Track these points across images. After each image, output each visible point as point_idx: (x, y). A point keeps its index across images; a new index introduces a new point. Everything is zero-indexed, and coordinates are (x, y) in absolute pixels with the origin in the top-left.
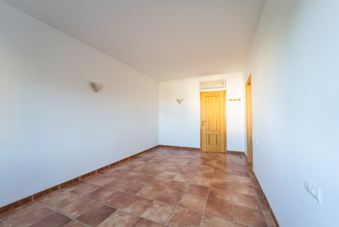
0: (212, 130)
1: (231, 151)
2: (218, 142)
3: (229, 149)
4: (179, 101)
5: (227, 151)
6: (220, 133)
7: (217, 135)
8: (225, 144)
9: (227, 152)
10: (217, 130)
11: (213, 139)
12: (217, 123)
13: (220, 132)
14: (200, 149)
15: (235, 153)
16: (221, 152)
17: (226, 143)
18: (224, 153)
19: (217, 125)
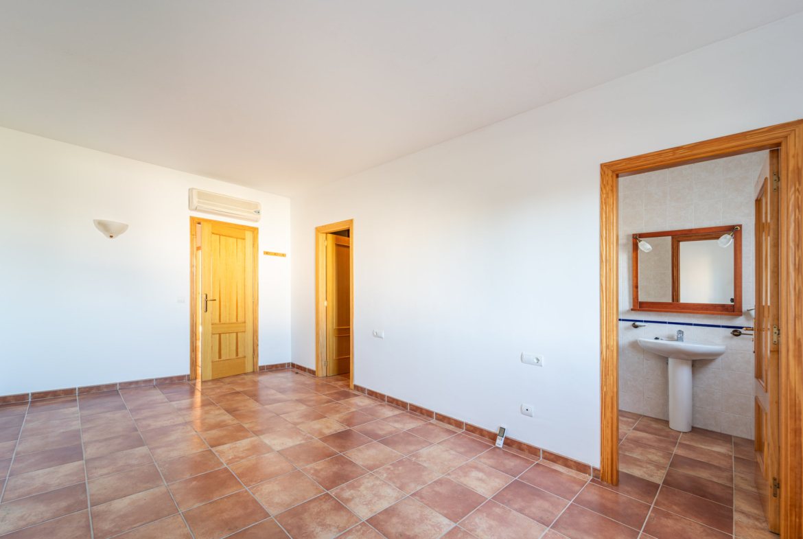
0: (228, 321)
1: (267, 366)
2: (239, 350)
3: (263, 361)
4: (109, 230)
5: (260, 367)
6: (245, 327)
7: (237, 333)
8: (256, 353)
9: (258, 369)
10: (239, 320)
11: (230, 343)
12: (239, 304)
13: (243, 325)
14: (188, 376)
15: (274, 369)
16: (246, 372)
17: (257, 350)
18: (254, 372)
19: (239, 308)
